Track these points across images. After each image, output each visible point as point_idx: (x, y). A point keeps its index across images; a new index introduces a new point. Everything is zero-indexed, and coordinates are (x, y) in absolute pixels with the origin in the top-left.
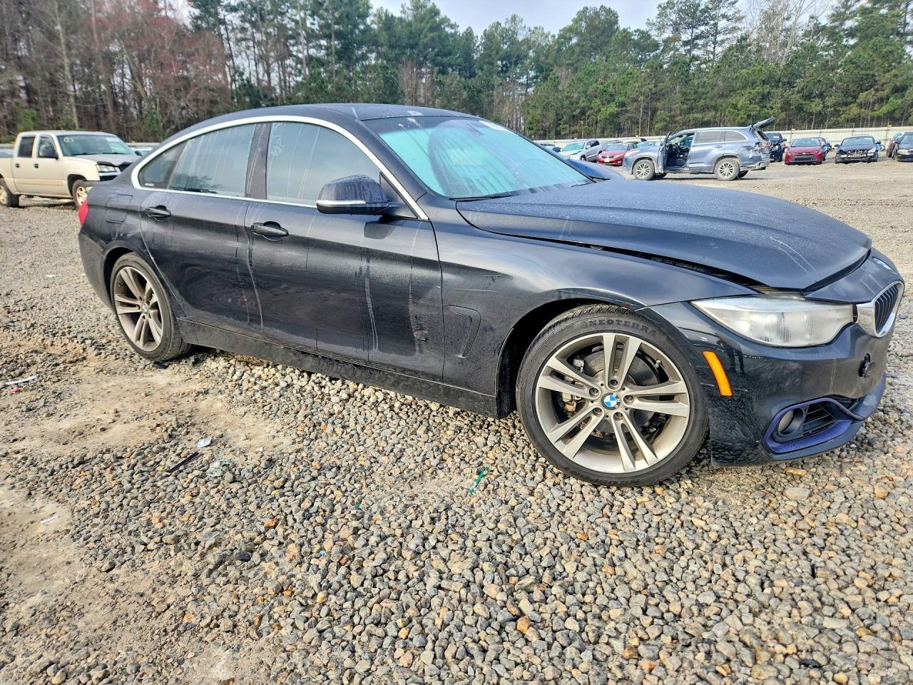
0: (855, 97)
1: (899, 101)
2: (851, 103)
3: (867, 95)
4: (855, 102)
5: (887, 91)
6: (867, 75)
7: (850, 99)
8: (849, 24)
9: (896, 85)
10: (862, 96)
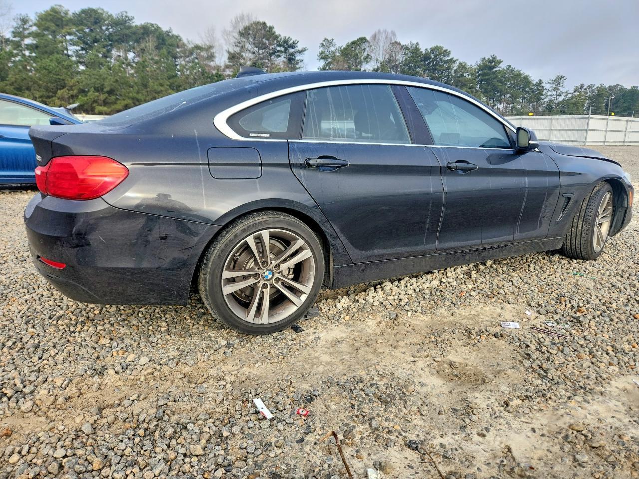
0: (56, 93)
1: (86, 99)
2: (53, 97)
3: (64, 92)
4: (55, 96)
5: (75, 92)
6: (59, 79)
7: (51, 94)
8: (28, 41)
9: (80, 88)
10: (60, 92)
